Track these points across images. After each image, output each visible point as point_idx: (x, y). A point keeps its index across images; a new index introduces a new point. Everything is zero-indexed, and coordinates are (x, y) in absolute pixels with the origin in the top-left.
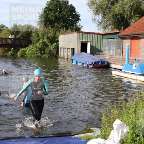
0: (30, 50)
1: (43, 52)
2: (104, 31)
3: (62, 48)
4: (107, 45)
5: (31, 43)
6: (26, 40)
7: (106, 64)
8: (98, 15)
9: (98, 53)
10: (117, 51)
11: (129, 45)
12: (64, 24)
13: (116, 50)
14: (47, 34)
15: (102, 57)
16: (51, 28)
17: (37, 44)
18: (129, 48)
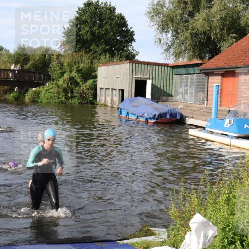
0: (47, 91)
1: (69, 95)
2: (175, 61)
3: (102, 88)
4: (181, 84)
5: (48, 78)
6: (41, 73)
7: (178, 117)
8: (166, 32)
9: (164, 98)
10: (198, 96)
11: (218, 86)
12: (108, 47)
13: (196, 93)
14: (77, 64)
15: (172, 105)
16: (85, 53)
17: (59, 81)
18: (218, 91)
